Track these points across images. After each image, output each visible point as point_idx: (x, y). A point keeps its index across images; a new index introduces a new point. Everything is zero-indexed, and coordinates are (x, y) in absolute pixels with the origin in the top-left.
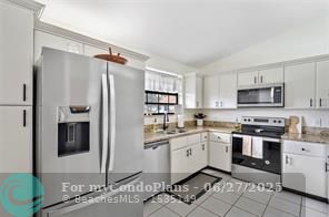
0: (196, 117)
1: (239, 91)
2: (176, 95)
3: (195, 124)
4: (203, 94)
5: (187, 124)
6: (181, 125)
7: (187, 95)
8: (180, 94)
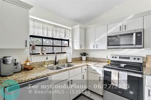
0: (81, 54)
1: (108, 37)
2: (68, 40)
3: (81, 59)
4: (85, 40)
5: (75, 60)
6: (70, 61)
7: (75, 40)
8: (70, 40)
